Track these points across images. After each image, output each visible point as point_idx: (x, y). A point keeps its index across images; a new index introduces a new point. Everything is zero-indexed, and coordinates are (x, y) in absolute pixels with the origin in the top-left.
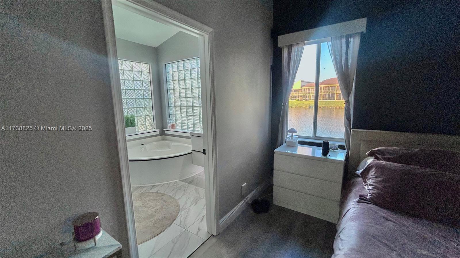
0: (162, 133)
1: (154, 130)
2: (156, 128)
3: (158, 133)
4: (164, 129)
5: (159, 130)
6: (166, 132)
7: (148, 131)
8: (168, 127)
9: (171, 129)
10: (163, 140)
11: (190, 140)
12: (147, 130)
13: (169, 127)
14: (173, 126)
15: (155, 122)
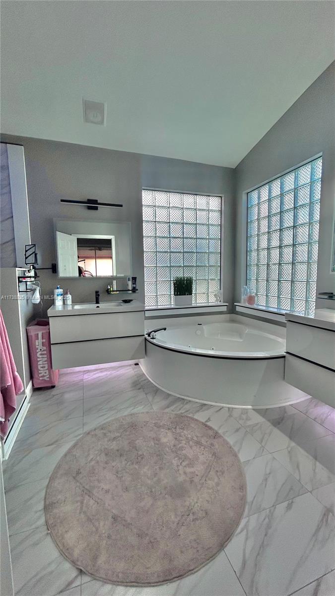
0: (232, 310)
1: (219, 304)
2: (222, 301)
3: (224, 309)
4: (235, 304)
5: (228, 304)
6: (238, 309)
7: (210, 304)
8: (242, 301)
9: (247, 305)
10: (233, 321)
11: (283, 330)
12: (208, 302)
13: (244, 300)
14: (251, 299)
15: (222, 291)
